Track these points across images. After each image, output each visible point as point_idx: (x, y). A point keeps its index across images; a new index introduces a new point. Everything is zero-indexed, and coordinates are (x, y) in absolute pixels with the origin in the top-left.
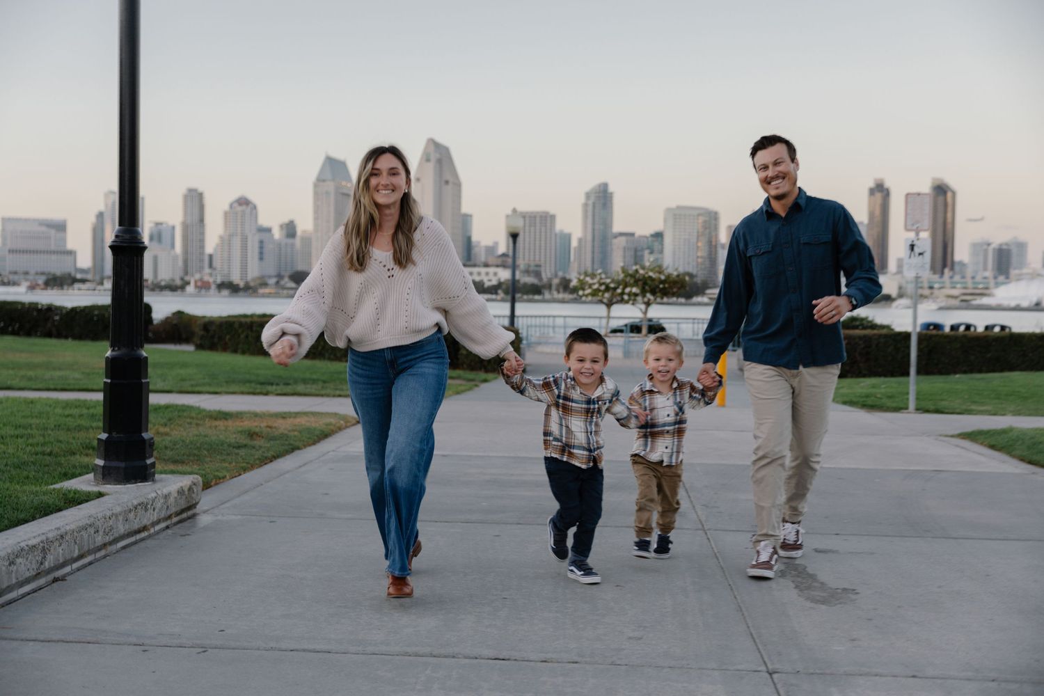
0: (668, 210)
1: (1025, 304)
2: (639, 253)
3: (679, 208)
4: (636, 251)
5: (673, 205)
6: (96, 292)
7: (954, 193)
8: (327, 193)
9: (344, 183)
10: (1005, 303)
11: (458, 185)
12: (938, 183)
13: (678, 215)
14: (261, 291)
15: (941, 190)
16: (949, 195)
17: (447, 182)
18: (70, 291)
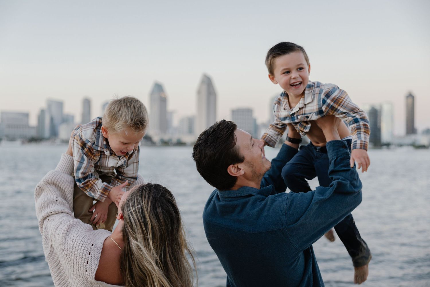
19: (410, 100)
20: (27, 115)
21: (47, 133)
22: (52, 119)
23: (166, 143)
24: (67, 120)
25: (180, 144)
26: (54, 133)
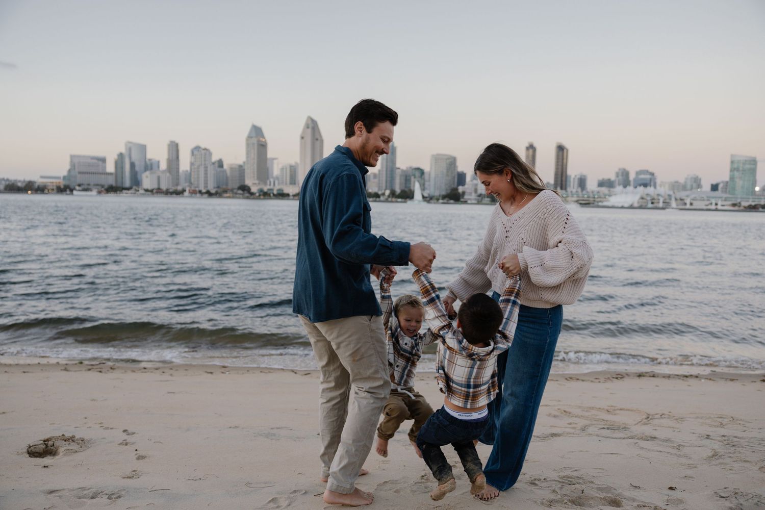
0: (433, 156)
1: (626, 205)
2: (408, 178)
3: (438, 155)
4: (406, 176)
5: (435, 153)
6: (136, 195)
7: (567, 150)
8: (253, 144)
9: (261, 139)
10: (616, 205)
11: (322, 141)
12: (559, 144)
13: (437, 158)
14: (225, 195)
15: (561, 149)
16: (565, 151)
17: (317, 139)
18: (122, 194)
19: (531, 151)
20: (103, 160)
21: (127, 184)
22: (133, 165)
23: (265, 195)
24: (150, 166)
25: (282, 195)
26: (136, 182)
